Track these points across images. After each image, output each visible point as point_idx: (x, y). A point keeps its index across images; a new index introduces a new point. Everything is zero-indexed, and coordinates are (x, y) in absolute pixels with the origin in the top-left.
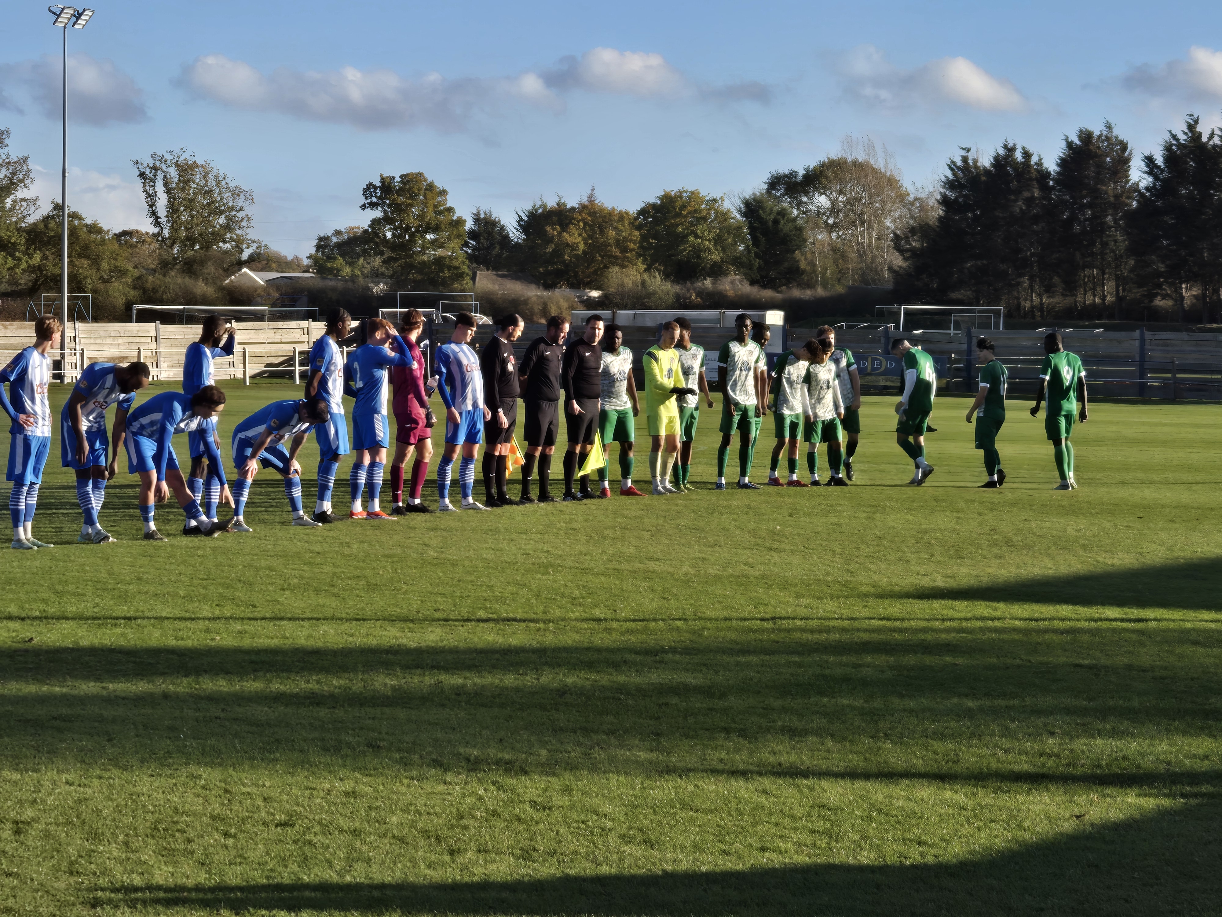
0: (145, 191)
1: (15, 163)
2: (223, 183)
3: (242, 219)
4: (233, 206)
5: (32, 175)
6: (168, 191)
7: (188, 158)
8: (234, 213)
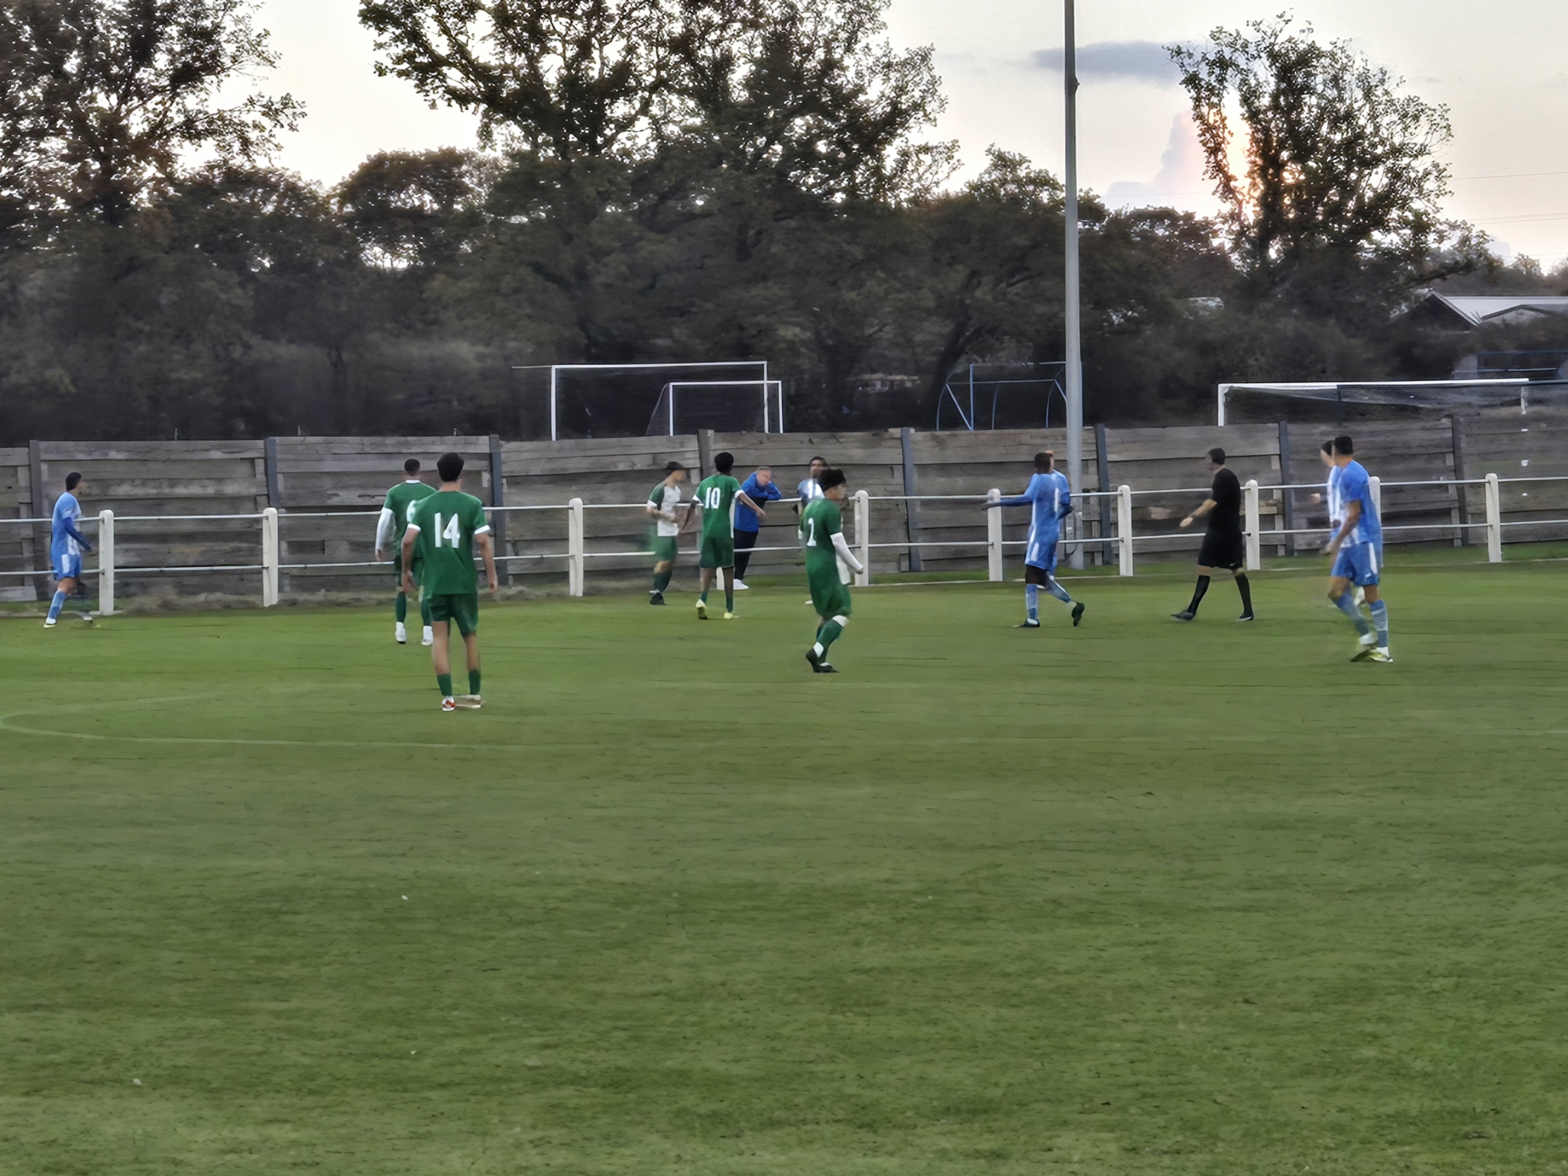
0: (1200, 117)
1: (904, 63)
2: (1379, 92)
3: (1427, 174)
4: (1402, 145)
5: (942, 90)
6: (1253, 116)
7: (1297, 36)
8: (1406, 160)
